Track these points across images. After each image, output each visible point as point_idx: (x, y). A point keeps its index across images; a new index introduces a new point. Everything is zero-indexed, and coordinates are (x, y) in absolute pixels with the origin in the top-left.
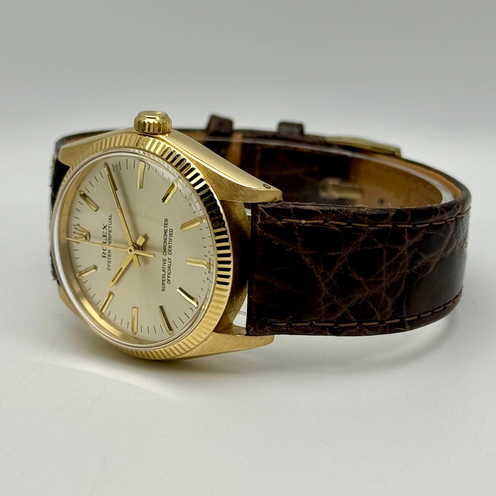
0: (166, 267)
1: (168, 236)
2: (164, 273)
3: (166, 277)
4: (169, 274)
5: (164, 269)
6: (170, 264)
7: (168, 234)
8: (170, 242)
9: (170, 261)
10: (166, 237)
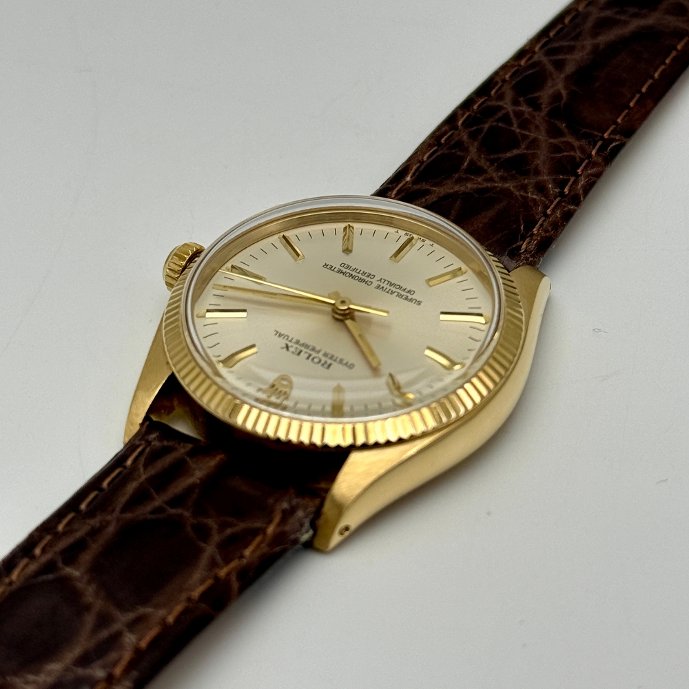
0: (389, 287)
1: (348, 271)
2: (396, 294)
3: (403, 293)
4: (400, 287)
5: (390, 292)
6: (386, 282)
7: (344, 270)
8: (358, 271)
9: (383, 281)
10: (348, 275)
